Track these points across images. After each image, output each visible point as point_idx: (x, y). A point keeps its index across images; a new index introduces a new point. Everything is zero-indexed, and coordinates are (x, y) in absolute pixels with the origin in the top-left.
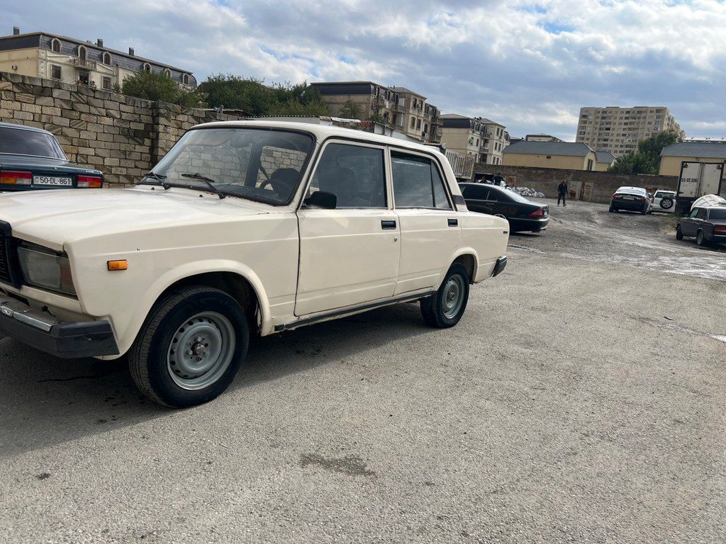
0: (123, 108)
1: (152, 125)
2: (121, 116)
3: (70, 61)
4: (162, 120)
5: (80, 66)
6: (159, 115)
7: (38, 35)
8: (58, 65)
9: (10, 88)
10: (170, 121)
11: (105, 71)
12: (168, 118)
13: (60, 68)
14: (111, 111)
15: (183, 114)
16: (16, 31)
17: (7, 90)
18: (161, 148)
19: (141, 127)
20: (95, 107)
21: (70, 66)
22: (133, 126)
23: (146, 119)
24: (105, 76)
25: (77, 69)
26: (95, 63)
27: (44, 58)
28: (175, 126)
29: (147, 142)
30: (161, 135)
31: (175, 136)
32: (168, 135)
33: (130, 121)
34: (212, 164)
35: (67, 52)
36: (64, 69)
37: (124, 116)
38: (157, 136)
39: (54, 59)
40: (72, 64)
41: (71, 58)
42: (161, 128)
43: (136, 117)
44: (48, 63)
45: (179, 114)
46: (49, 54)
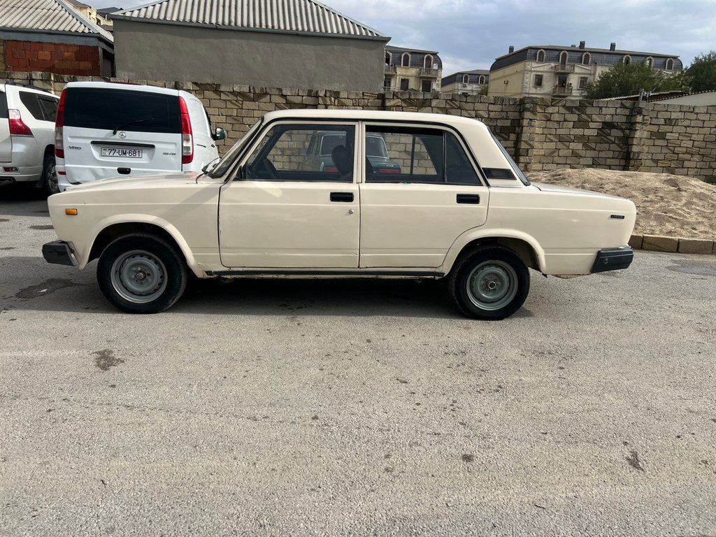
0: (491, 107)
1: (519, 120)
2: (489, 115)
3: (552, 68)
4: (527, 115)
5: (560, 71)
6: (525, 110)
7: (526, 50)
8: (540, 74)
9: (400, 104)
10: (536, 115)
11: (583, 71)
12: (534, 112)
13: (542, 76)
14: (480, 112)
15: (553, 106)
16: (511, 49)
17: (397, 106)
18: (524, 141)
19: (508, 123)
20: (466, 110)
21: (551, 72)
22: (500, 123)
23: (512, 115)
24: (583, 76)
25: (557, 74)
26: (574, 66)
27: (530, 69)
28: (543, 119)
29: (513, 136)
30: (525, 129)
31: (543, 128)
32: (532, 129)
33: (497, 119)
34: (583, 153)
35: (549, 60)
36: (545, 75)
37: (492, 115)
38: (522, 130)
39: (538, 69)
40: (553, 70)
41: (553, 64)
42: (525, 122)
43: (504, 114)
44: (533, 73)
45: (548, 106)
46: (534, 65)
